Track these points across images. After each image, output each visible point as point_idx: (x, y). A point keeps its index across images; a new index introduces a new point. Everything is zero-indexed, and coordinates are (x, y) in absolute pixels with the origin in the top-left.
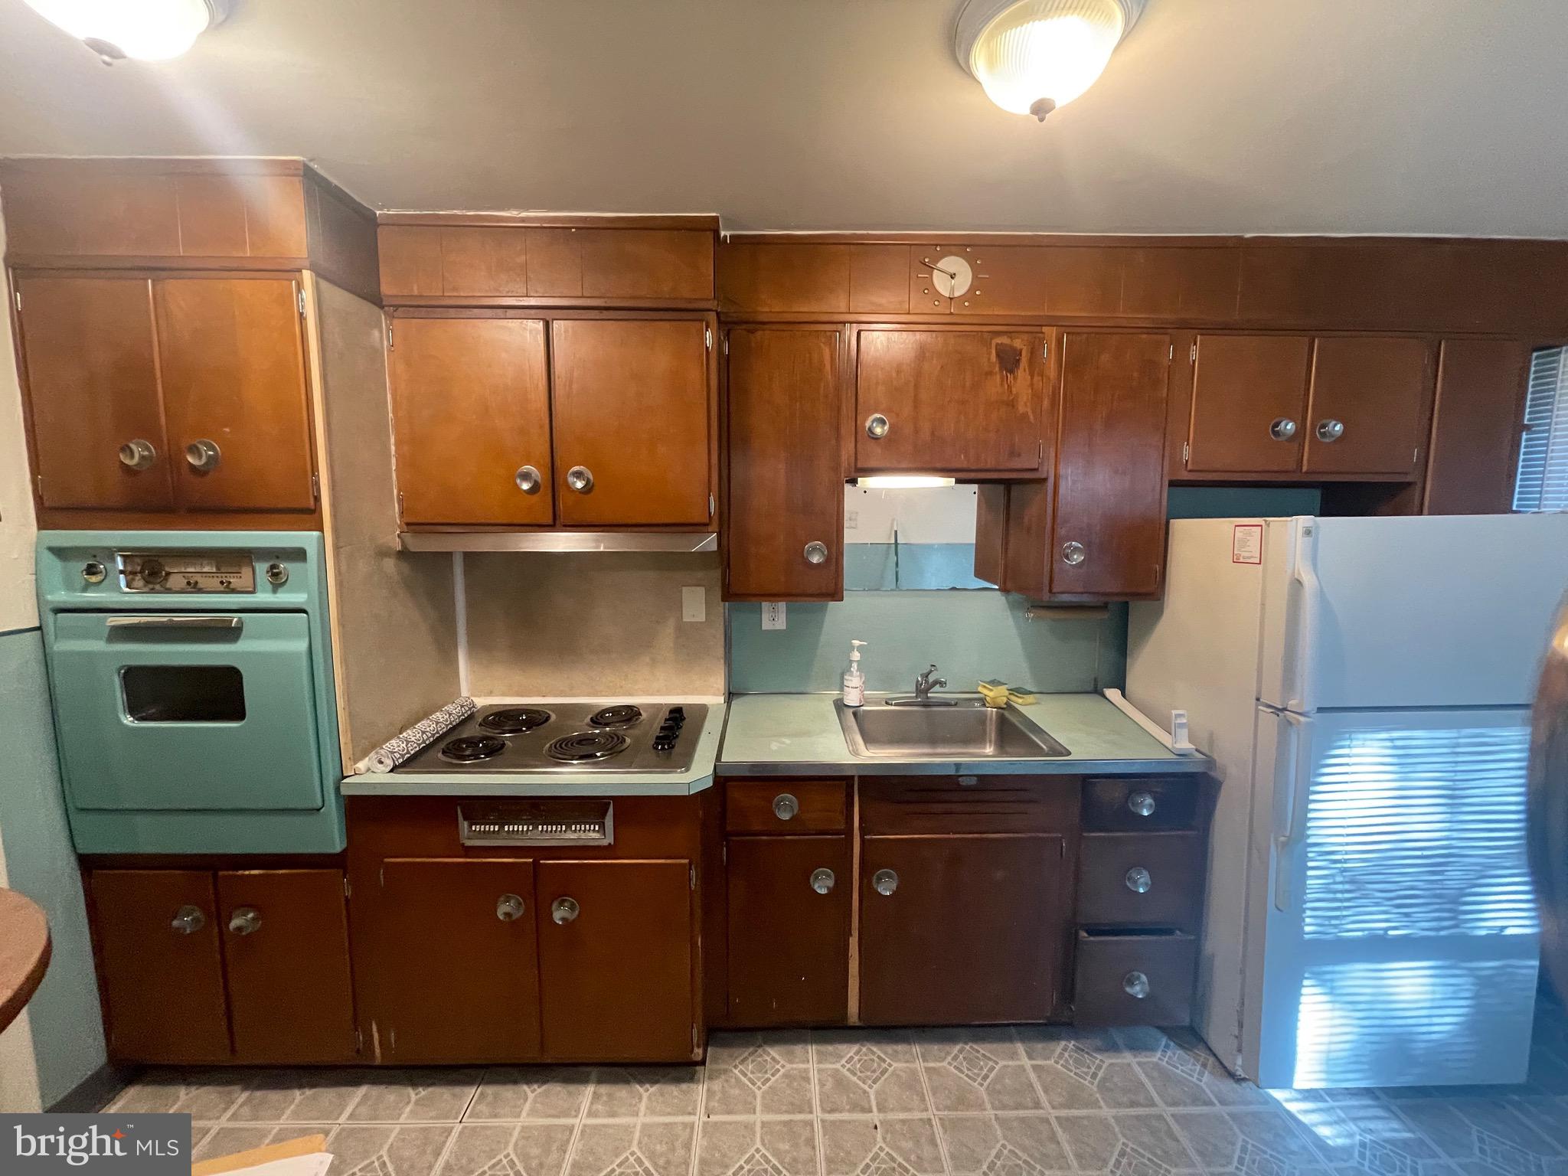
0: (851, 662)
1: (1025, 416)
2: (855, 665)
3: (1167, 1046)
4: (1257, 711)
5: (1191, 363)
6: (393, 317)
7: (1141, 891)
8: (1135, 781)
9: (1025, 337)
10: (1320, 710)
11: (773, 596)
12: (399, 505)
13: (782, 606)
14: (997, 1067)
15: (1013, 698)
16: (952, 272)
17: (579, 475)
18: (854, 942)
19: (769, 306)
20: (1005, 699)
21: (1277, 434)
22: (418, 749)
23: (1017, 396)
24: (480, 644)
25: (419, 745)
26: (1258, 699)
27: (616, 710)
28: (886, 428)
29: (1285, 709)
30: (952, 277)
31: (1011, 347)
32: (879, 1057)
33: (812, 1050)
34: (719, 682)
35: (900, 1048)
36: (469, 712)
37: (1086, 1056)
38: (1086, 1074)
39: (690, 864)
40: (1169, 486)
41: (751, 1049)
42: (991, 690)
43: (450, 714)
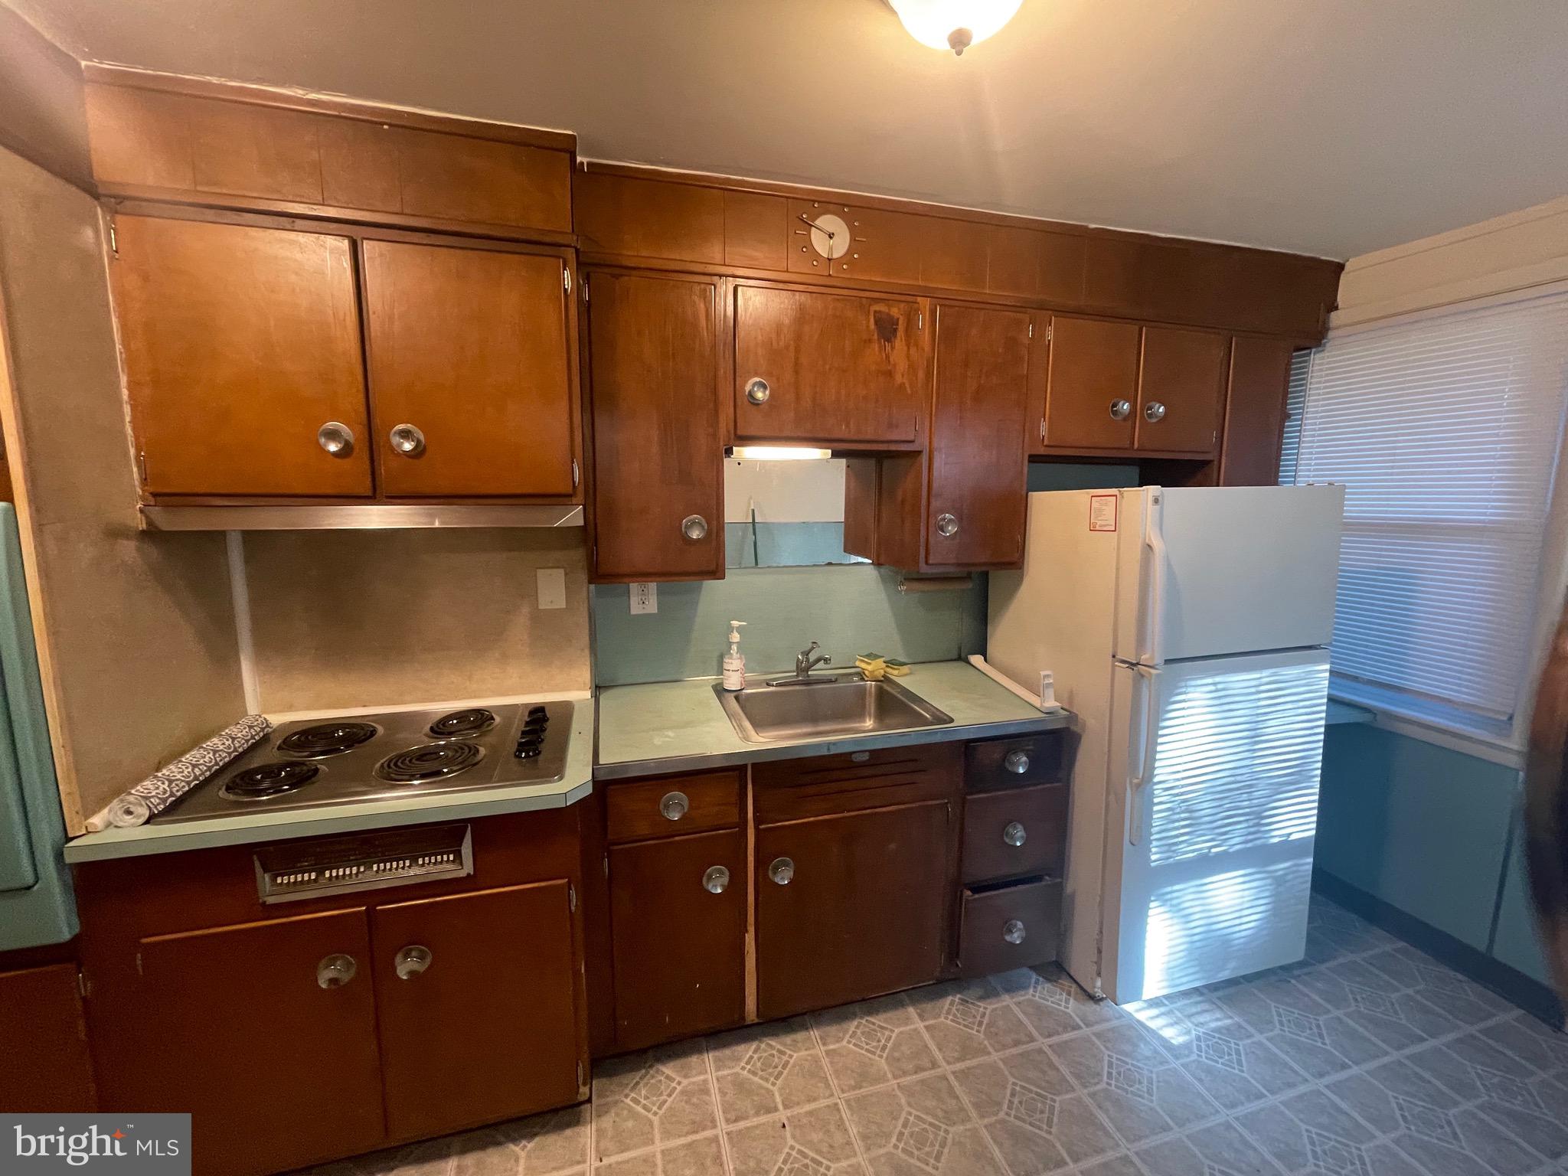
0: (731, 644)
1: (902, 386)
2: (734, 647)
3: (1037, 982)
4: (1114, 666)
5: (1047, 343)
6: (116, 212)
7: (1018, 844)
8: (1009, 741)
9: (902, 305)
10: (1167, 662)
11: (644, 576)
12: (139, 467)
13: (653, 586)
14: (894, 1036)
15: (888, 670)
16: (831, 232)
17: (406, 435)
18: (750, 939)
19: (636, 251)
20: (882, 672)
21: (1115, 413)
22: (187, 788)
23: (895, 365)
24: (269, 647)
25: (188, 783)
26: (1114, 656)
27: (462, 716)
28: (767, 392)
29: (1138, 664)
30: (831, 235)
31: (888, 314)
32: (779, 1051)
33: (709, 1058)
34: (585, 674)
35: (800, 1036)
36: (261, 734)
37: (971, 1006)
38: (974, 1023)
39: (569, 883)
40: (1029, 461)
41: (644, 1071)
42: (869, 664)
43: (233, 739)
